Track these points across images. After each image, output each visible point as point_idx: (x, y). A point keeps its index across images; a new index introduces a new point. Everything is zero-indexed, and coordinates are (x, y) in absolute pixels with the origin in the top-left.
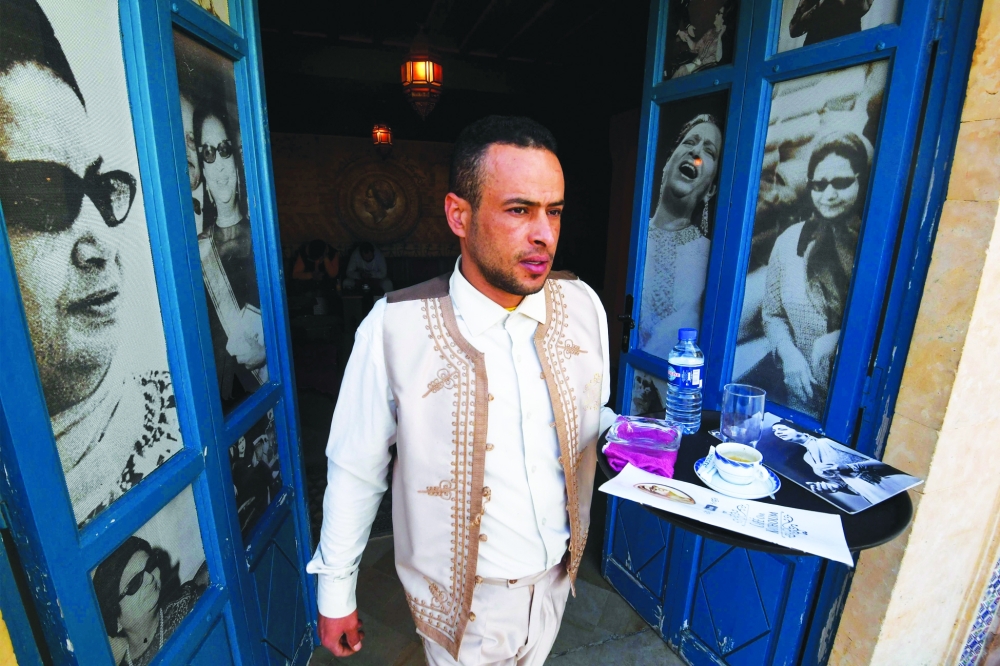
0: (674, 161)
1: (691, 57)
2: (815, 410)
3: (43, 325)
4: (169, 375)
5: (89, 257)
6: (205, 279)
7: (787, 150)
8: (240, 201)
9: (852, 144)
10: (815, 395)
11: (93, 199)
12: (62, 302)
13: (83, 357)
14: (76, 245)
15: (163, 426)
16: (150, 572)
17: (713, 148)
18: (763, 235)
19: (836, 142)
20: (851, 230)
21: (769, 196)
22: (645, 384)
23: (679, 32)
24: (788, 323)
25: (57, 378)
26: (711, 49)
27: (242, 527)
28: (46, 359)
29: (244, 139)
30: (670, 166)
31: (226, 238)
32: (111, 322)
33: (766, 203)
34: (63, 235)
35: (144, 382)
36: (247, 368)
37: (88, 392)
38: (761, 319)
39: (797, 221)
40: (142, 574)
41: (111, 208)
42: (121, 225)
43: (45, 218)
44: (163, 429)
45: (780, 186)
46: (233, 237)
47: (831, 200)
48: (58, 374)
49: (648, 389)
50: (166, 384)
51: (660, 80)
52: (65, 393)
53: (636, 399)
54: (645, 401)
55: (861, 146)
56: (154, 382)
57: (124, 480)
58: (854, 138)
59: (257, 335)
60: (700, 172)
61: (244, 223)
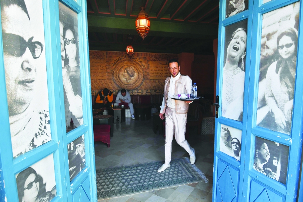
0: (231, 45)
1: (234, 9)
2: (288, 131)
3: (10, 86)
4: (49, 113)
5: (27, 67)
6: (63, 83)
7: (269, 37)
8: (77, 59)
9: (291, 32)
10: (287, 126)
11: (30, 49)
12: (17, 79)
13: (22, 99)
14: (23, 62)
15: (45, 130)
16: (36, 183)
17: (244, 39)
18: (263, 68)
19: (285, 31)
20: (293, 62)
21: (264, 54)
22: (225, 130)
23: (230, 2)
24: (275, 99)
25: (13, 104)
26: (241, 6)
27: (70, 177)
28: (10, 97)
29: (80, 39)
30: (230, 47)
31: (71, 71)
32: (32, 90)
33: (264, 56)
34: (19, 58)
35: (40, 113)
36: (76, 117)
37: (22, 111)
38: (265, 99)
39: (274, 61)
40: (32, 183)
41: (35, 53)
42: (37, 59)
43: (14, 52)
44: (45, 131)
45: (268, 50)
46: (74, 71)
47: (286, 52)
48: (13, 103)
49: (226, 131)
50: (47, 116)
51: (224, 18)
52: (14, 110)
53: (222, 136)
54: (225, 136)
55: (294, 32)
56: (44, 114)
57: (30, 146)
58: (291, 30)
59: (80, 107)
60: (240, 48)
61: (78, 67)
